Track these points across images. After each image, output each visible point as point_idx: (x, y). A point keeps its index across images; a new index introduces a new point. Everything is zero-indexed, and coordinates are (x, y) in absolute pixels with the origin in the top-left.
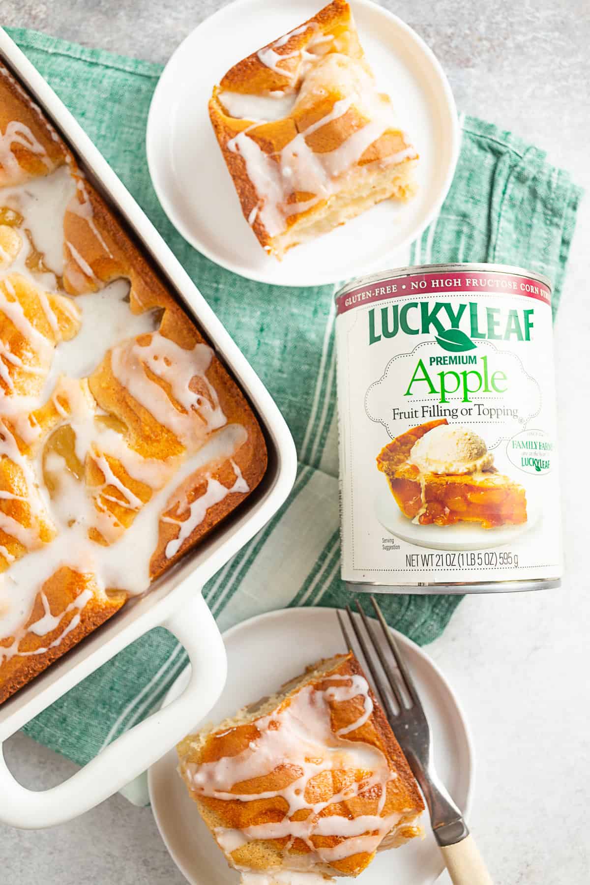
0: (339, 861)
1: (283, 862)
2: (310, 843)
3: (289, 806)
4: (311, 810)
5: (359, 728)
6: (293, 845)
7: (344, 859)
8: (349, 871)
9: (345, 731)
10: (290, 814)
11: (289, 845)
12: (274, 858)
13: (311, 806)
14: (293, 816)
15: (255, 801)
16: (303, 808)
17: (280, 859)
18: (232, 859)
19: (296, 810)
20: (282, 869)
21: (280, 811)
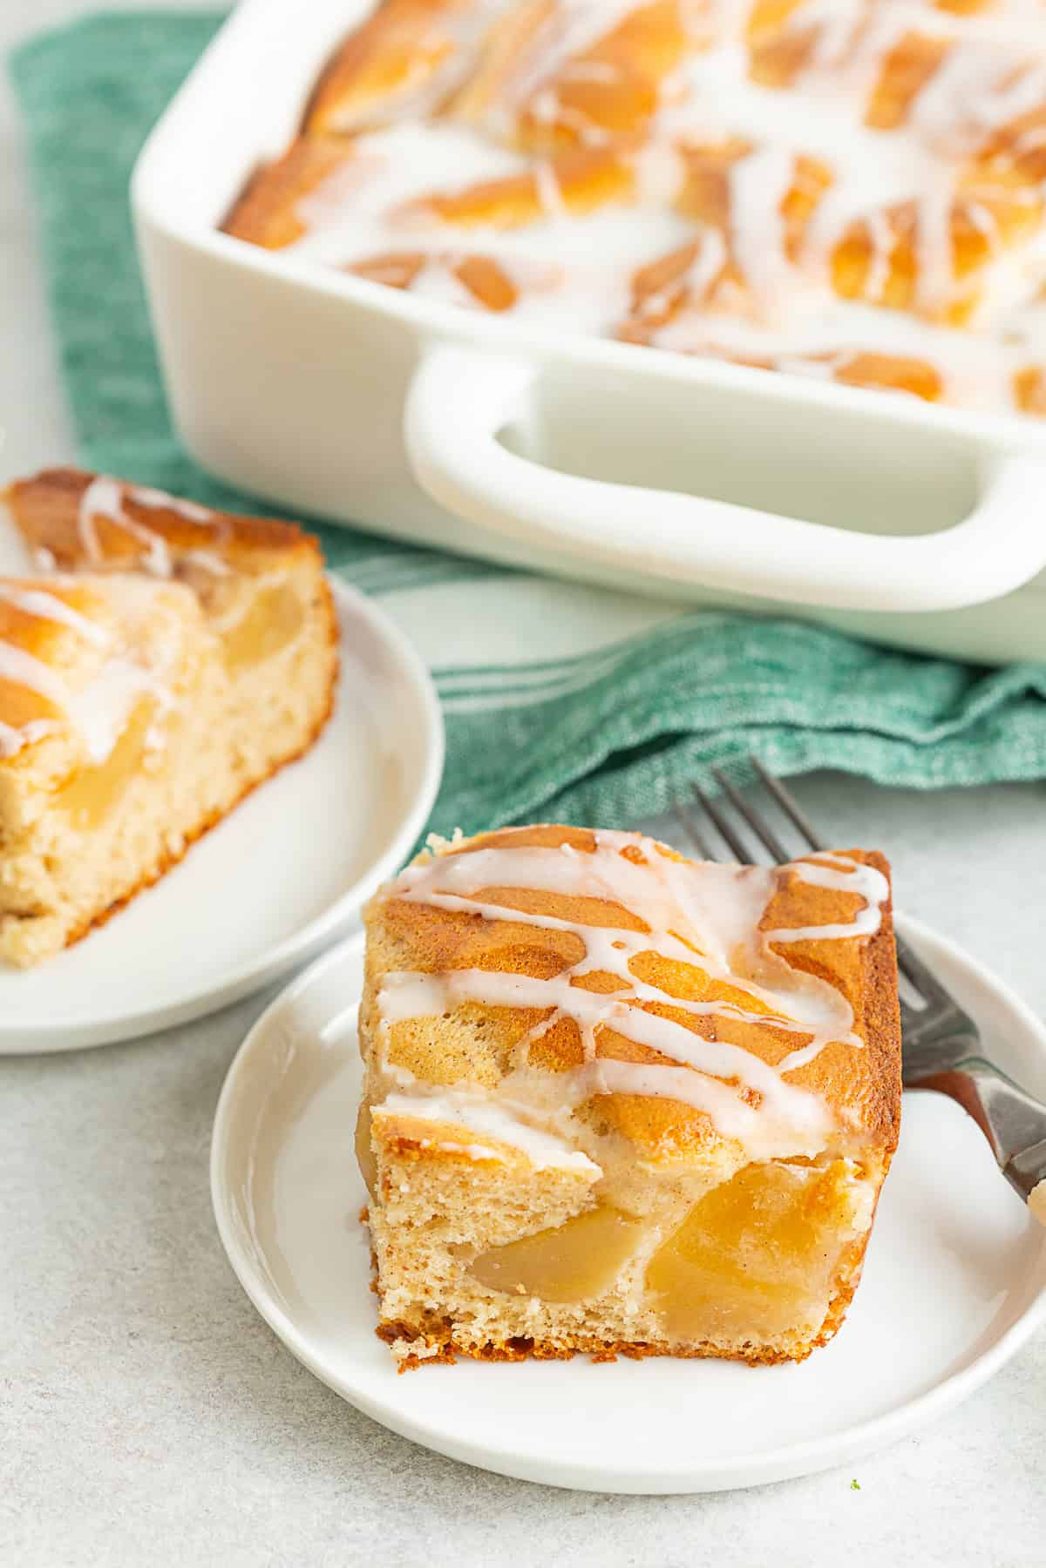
0: (637, 1097)
1: (504, 1083)
2: (589, 1042)
3: (585, 955)
4: (631, 986)
5: (824, 941)
6: (548, 1031)
7: (651, 1098)
8: (647, 1135)
9: (788, 935)
10: (581, 969)
11: (539, 1031)
12: (487, 1065)
13: (634, 980)
14: (583, 978)
15: (515, 923)
16: (614, 972)
17: (498, 1074)
18: (388, 1042)
19: (597, 969)
20: (491, 1100)
21: (557, 957)
